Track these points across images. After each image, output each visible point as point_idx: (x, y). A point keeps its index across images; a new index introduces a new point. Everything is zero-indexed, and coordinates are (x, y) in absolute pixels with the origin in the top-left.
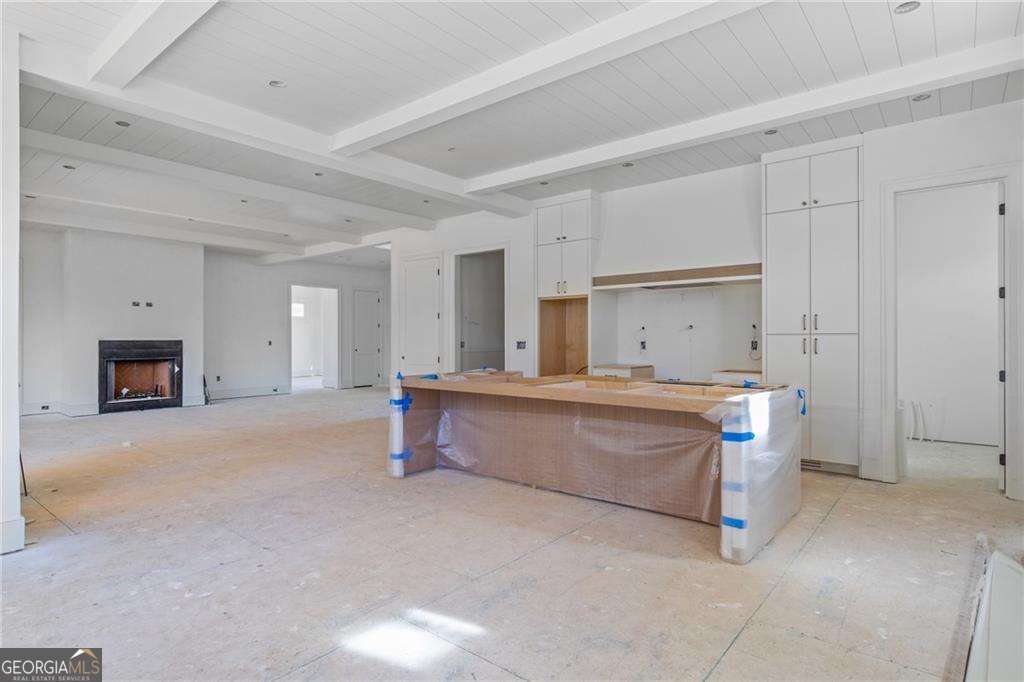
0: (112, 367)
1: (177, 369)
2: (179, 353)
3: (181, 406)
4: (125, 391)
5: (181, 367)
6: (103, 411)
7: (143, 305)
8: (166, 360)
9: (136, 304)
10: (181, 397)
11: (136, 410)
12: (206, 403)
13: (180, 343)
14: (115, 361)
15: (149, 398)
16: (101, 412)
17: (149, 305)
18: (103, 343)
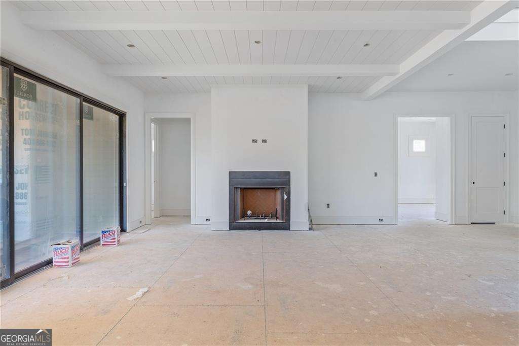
0: (238, 193)
1: (286, 197)
2: (288, 183)
3: (289, 230)
4: (249, 212)
5: (289, 195)
6: (232, 228)
7: (260, 141)
8: (279, 188)
9: (255, 141)
10: (289, 222)
11: (255, 229)
12: (310, 229)
13: (288, 173)
14: (241, 189)
15: (266, 220)
16: (230, 229)
17: (264, 141)
18: (231, 174)
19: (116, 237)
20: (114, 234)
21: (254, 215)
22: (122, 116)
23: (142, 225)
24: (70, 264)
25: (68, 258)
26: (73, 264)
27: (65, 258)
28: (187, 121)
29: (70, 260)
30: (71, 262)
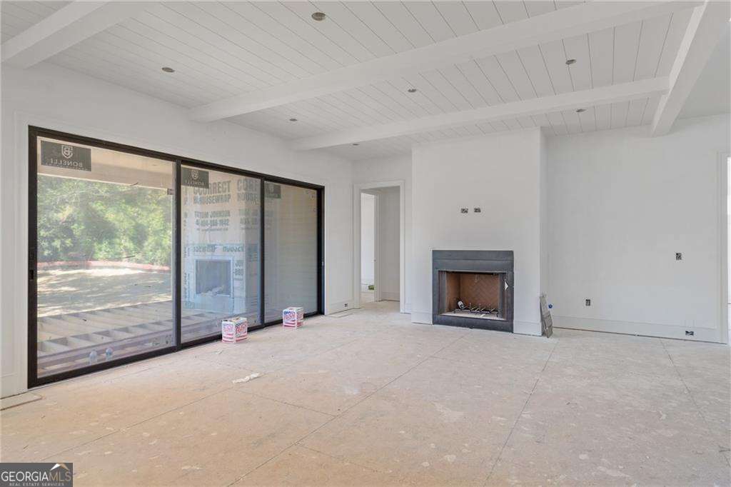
0: (445, 278)
1: (507, 287)
2: (510, 266)
3: (512, 332)
4: (460, 304)
5: (511, 283)
6: (436, 322)
7: (471, 211)
8: (497, 274)
9: (464, 211)
10: (512, 321)
11: (465, 326)
12: (544, 334)
13: (511, 253)
14: (447, 272)
15: (482, 316)
16: (434, 323)
17: (477, 210)
18: (436, 254)
19: (296, 318)
20: (294, 316)
21: (467, 308)
22: (320, 191)
23: (347, 308)
24: (234, 340)
25: (232, 335)
26: (237, 341)
27: (230, 335)
28: (397, 189)
29: (234, 336)
30: (235, 339)
